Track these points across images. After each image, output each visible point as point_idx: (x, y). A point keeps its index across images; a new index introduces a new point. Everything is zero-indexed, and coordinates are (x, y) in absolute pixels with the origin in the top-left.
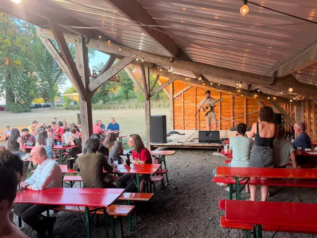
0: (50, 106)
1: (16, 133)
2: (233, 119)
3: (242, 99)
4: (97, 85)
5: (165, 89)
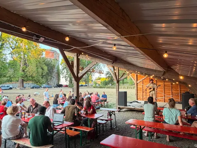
0: (87, 86)
1: (57, 96)
2: (172, 96)
3: (177, 85)
4: (81, 75)
5: (132, 78)
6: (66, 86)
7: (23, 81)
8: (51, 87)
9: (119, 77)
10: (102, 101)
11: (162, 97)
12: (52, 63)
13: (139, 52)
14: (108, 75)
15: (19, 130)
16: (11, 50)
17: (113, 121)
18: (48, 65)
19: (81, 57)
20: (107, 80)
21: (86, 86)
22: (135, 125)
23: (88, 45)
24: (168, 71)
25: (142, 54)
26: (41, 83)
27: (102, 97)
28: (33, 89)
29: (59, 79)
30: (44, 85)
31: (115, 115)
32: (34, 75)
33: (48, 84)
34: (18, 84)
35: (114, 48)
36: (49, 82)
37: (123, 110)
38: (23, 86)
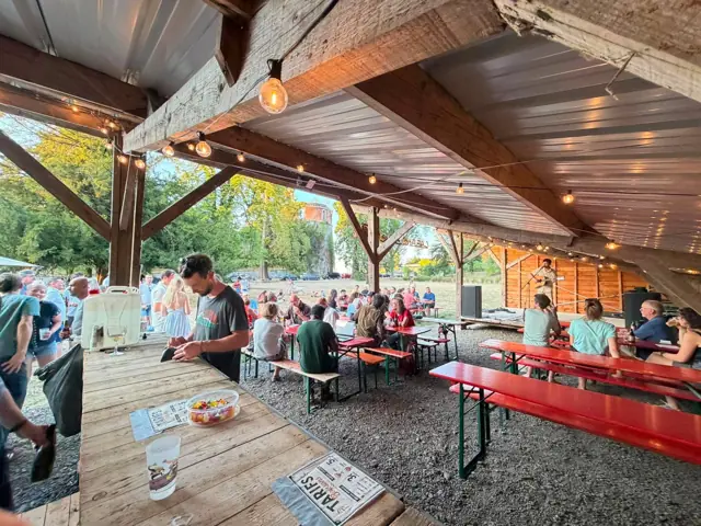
3: (615, 272)
4: (383, 250)
5: (495, 259)
6: (347, 276)
7: (267, 265)
8: (317, 279)
9: (464, 256)
10: (423, 306)
11: (572, 300)
12: (319, 231)
13: (511, 195)
14: (435, 253)
15: (279, 345)
16: (246, 207)
17: (451, 345)
18: (310, 234)
19: (382, 214)
20: (434, 264)
21: (388, 276)
22: (501, 351)
23: (399, 189)
24: (582, 235)
25: (519, 200)
26: (299, 271)
27: (425, 297)
28: (283, 282)
29: (332, 263)
30: (305, 274)
31: (454, 332)
32: (286, 254)
33: (312, 272)
34: (259, 272)
35: (460, 191)
36: (314, 269)
37: (472, 326)
38: (267, 276)
